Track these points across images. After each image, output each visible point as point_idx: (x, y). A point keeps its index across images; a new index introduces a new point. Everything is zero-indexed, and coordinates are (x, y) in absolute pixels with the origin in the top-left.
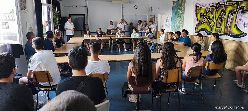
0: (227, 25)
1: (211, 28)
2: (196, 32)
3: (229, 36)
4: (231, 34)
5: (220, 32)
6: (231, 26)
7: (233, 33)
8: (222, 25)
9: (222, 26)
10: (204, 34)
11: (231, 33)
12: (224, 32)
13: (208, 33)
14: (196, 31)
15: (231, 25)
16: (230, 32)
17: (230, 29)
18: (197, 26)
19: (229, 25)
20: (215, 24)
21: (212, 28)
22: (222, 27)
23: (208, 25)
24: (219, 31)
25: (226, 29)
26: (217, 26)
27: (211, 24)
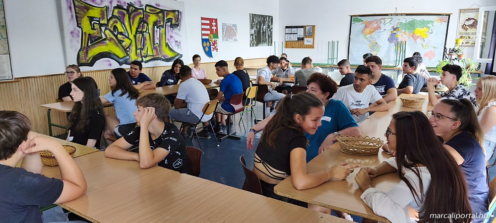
1: (126, 52)
5: (146, 57)
6: (161, 46)
7: (167, 56)
10: (110, 65)
11: (164, 56)
12: (153, 56)
13: (121, 61)
14: (82, 61)
15: (161, 44)
16: (162, 54)
17: (161, 51)
18: (85, 49)
19: (158, 43)
21: (128, 50)
22: (147, 48)
23: (118, 46)
24: (143, 54)
25: (154, 51)
26: (138, 46)
27: (124, 43)
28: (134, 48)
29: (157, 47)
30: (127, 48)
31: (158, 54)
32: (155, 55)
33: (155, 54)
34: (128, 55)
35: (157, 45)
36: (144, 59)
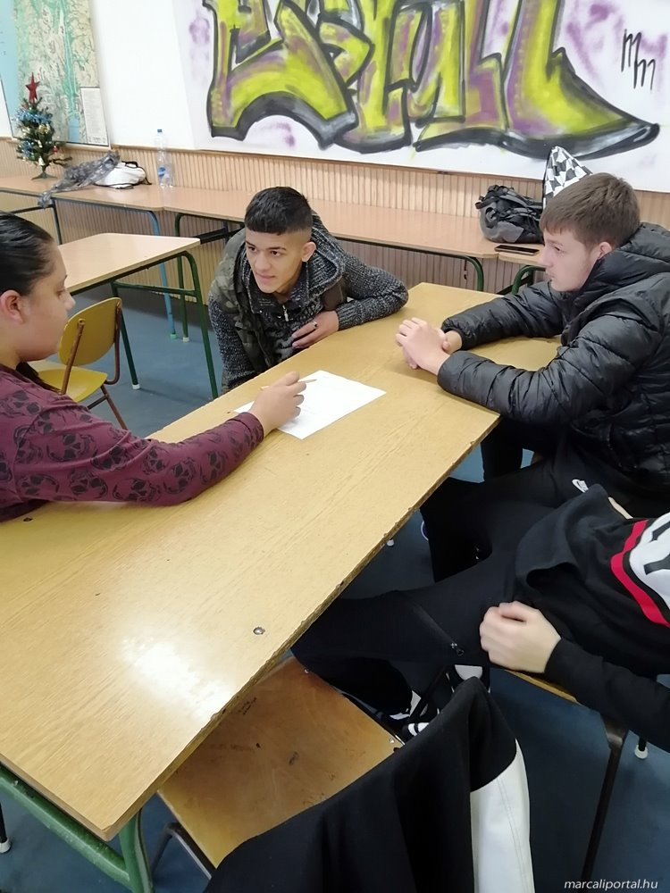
0: (477, 58)
1: (347, 95)
2: (215, 132)
3: (500, 144)
4: (523, 133)
5: (423, 122)
6: (518, 68)
7: (539, 125)
8: (433, 65)
9: (438, 69)
10: (291, 141)
11: (521, 126)
12: (461, 119)
13: (326, 130)
14: (220, 121)
15: (517, 58)
16: (513, 114)
17: (511, 95)
18: (222, 82)
19: (497, 56)
20: (379, 57)
21: (353, 86)
22: (439, 81)
23: (317, 70)
24: (413, 110)
25: (473, 97)
26: (395, 68)
27: (342, 56)
28: (377, 81)
29: (489, 73)
30: (351, 81)
31: (488, 109)
32: (476, 118)
33: (473, 109)
34: (351, 108)
35: (492, 64)
36: (416, 133)
